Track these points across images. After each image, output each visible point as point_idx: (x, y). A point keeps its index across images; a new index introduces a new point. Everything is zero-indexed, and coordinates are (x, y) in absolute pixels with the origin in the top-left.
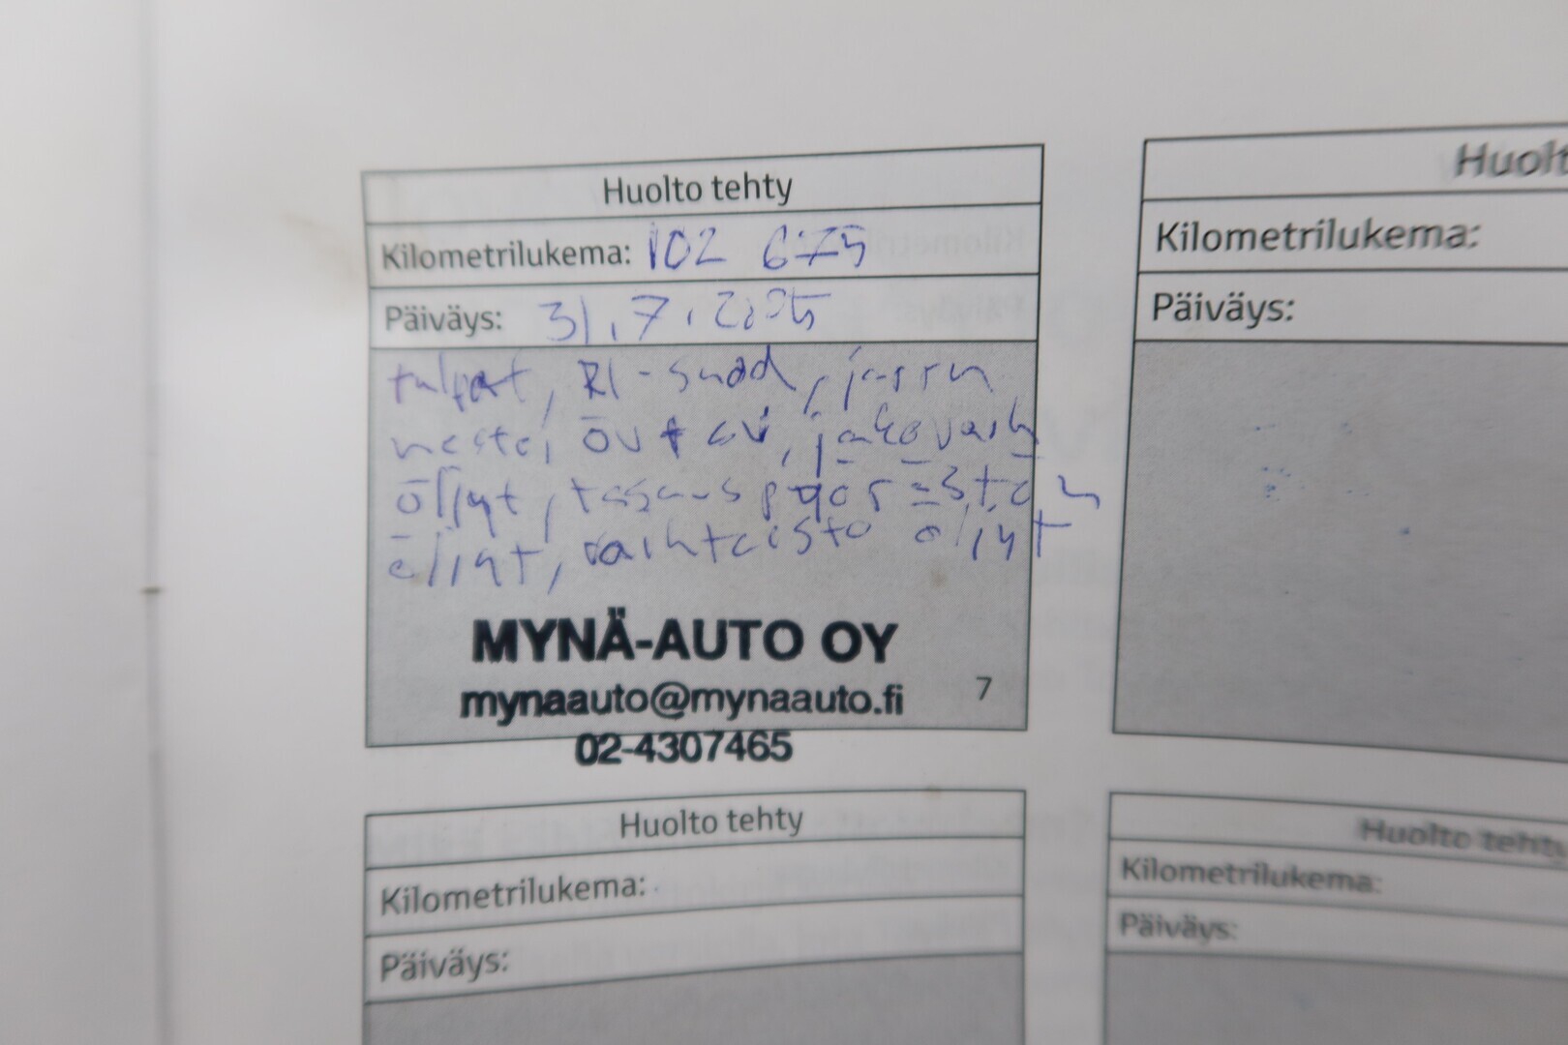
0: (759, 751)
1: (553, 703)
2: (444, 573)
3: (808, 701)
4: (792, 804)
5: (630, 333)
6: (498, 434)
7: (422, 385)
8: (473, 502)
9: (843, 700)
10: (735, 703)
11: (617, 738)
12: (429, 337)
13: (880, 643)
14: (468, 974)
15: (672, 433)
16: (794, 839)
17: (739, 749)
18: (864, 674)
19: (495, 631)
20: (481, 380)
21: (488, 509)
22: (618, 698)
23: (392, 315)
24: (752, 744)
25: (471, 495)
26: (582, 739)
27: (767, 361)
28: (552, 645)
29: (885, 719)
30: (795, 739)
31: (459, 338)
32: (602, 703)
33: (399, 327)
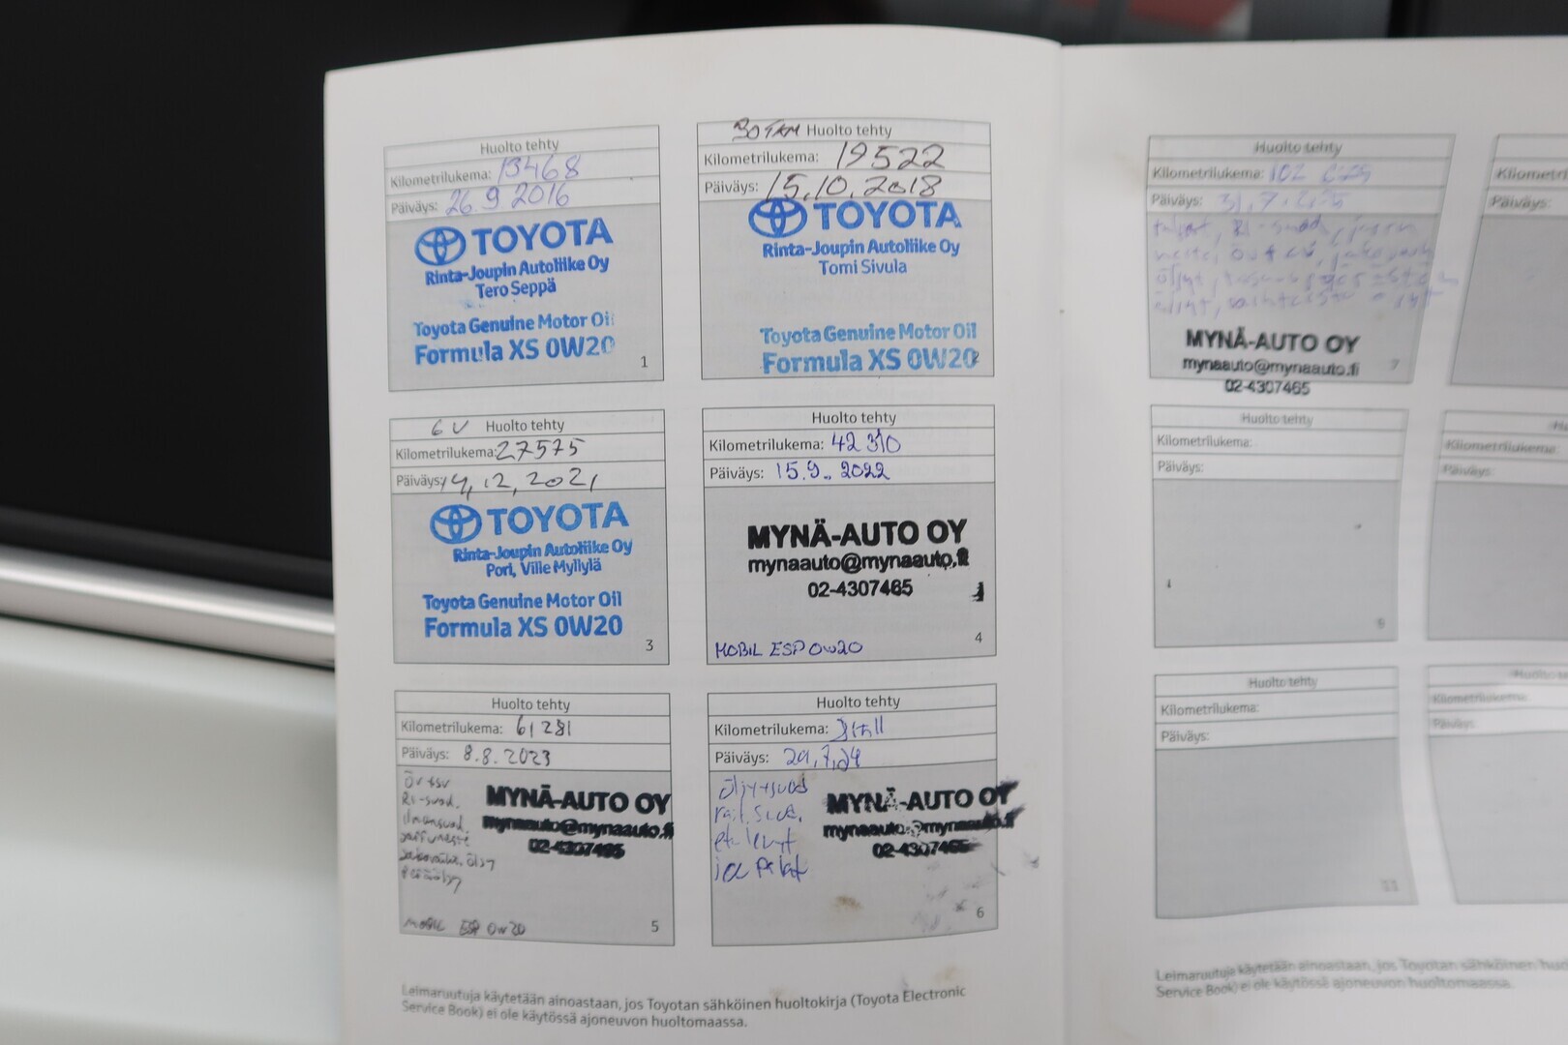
0: (1296, 390)
1: (1216, 366)
2: (1175, 309)
3: (1317, 370)
4: (1308, 414)
5: (1258, 208)
6: (1196, 251)
7: (1165, 229)
8: (1186, 279)
9: (1332, 370)
10: (1288, 369)
11: (1241, 382)
12: (1168, 208)
13: (1351, 344)
14: (1189, 472)
15: (1270, 252)
16: (1308, 429)
17: (1288, 389)
18: (1342, 359)
19: (1194, 334)
20: (1190, 227)
21: (1191, 283)
22: (1240, 366)
23: (1154, 199)
24: (1294, 388)
25: (1185, 276)
26: (1228, 381)
27: (1317, 222)
28: (1216, 341)
29: (1351, 378)
30: (1312, 386)
31: (1182, 209)
32: (1235, 367)
33: (1157, 203)
